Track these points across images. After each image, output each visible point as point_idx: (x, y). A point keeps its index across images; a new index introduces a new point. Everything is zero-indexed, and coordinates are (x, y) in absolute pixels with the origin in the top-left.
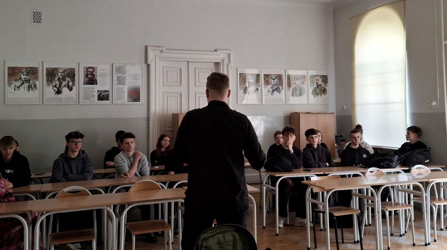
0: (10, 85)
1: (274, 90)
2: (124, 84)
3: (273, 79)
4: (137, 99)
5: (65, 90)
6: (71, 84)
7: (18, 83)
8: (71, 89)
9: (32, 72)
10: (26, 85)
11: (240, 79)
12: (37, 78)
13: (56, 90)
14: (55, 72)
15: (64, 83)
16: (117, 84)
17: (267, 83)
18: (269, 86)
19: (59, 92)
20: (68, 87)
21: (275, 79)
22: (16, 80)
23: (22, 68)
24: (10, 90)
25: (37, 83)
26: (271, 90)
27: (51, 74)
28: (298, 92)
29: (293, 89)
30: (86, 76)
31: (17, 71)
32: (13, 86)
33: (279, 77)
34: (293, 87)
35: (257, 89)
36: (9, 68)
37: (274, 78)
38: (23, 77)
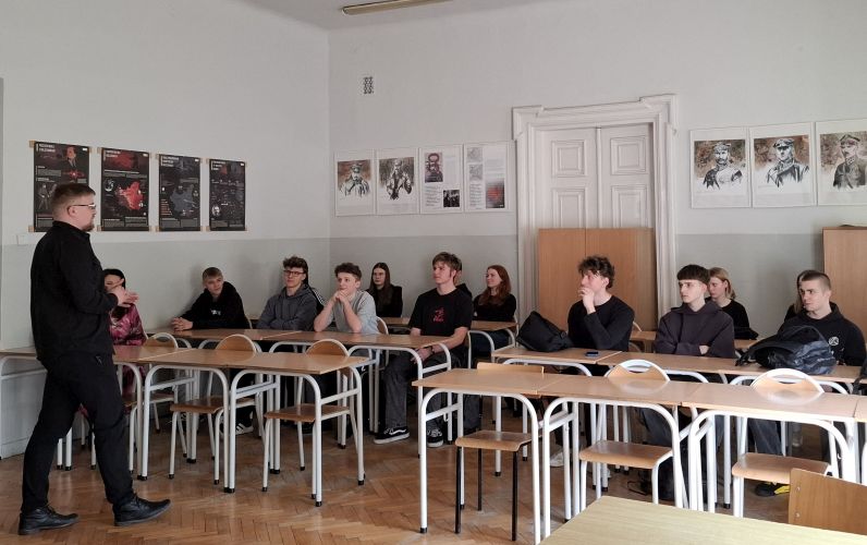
0: (340, 187)
1: (786, 173)
2: (480, 178)
3: (780, 148)
4: (500, 204)
5: (402, 192)
6: (409, 181)
7: (349, 185)
8: (409, 191)
9: (364, 166)
10: (358, 186)
11: (696, 153)
12: (368, 176)
13: (391, 192)
14: (390, 165)
15: (400, 182)
16: (471, 179)
17: (763, 158)
18: (770, 166)
19: (395, 196)
20: (406, 187)
21: (785, 148)
22: (347, 180)
23: (353, 162)
24: (341, 194)
25: (369, 183)
26: (775, 174)
27: (385, 167)
28: (854, 175)
29: (840, 168)
30: (428, 168)
31: (347, 168)
32: (343, 189)
33: (798, 142)
34: (837, 164)
35: (739, 174)
36: (339, 163)
37: (784, 145)
38: (354, 175)
